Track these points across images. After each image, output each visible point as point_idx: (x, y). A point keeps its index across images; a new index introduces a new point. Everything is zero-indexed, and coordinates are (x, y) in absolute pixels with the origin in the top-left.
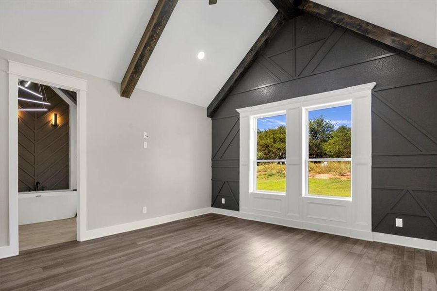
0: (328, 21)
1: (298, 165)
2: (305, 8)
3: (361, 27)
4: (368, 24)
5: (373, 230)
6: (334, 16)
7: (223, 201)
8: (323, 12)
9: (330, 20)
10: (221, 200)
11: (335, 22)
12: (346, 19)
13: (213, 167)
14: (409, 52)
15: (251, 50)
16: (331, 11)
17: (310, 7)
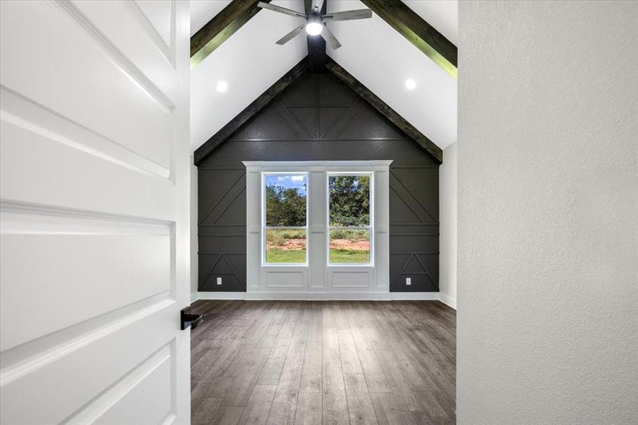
0: (354, 92)
1: (323, 232)
2: (333, 69)
3: (384, 108)
4: (389, 108)
5: (391, 291)
6: (360, 89)
7: (219, 281)
8: (351, 81)
9: (357, 91)
10: (216, 280)
11: (362, 95)
12: (371, 97)
13: (199, 236)
14: (417, 141)
15: (267, 93)
16: (358, 83)
17: (338, 71)
